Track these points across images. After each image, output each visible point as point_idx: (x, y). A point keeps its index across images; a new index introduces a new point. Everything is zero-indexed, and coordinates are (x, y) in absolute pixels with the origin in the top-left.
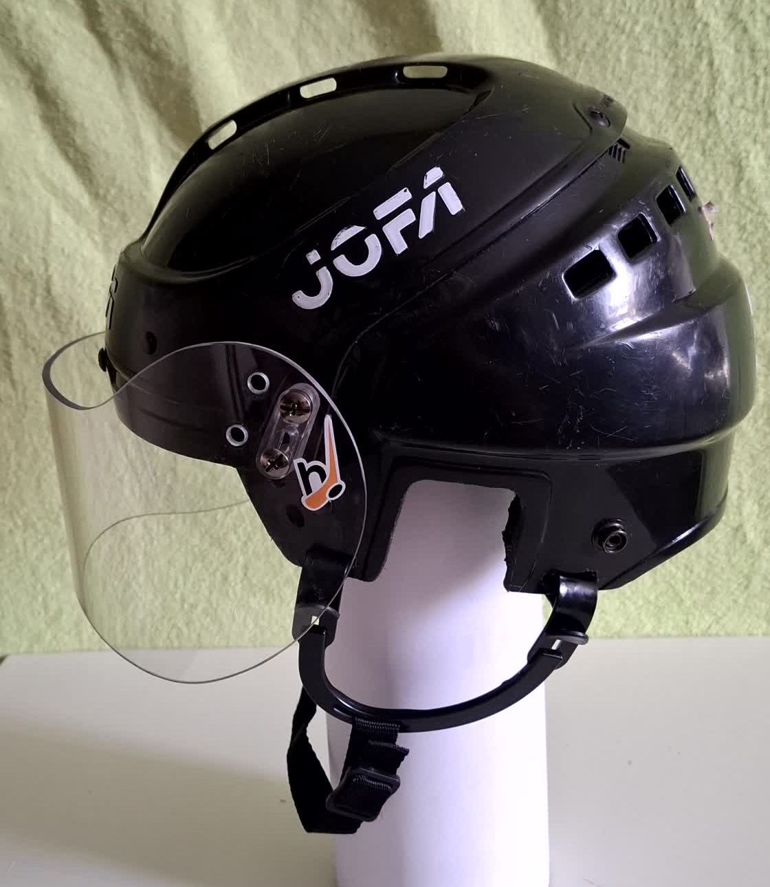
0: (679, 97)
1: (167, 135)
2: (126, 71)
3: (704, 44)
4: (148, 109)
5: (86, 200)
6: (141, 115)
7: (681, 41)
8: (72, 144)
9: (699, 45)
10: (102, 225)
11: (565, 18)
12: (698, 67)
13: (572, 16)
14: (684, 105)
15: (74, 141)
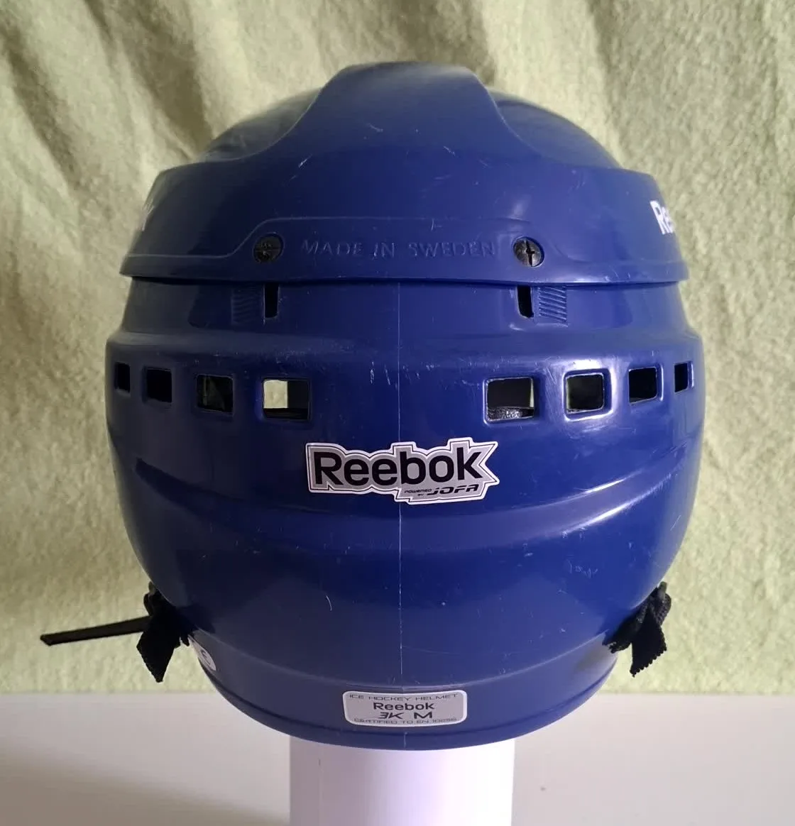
0: (735, 117)
1: (162, 121)
2: (118, 42)
3: (769, 61)
4: (142, 90)
5: (64, 190)
6: (134, 96)
7: (744, 57)
8: (52, 124)
9: (764, 61)
10: (82, 220)
11: (621, 22)
12: (759, 86)
13: (628, 19)
14: (741, 127)
15: (54, 121)
